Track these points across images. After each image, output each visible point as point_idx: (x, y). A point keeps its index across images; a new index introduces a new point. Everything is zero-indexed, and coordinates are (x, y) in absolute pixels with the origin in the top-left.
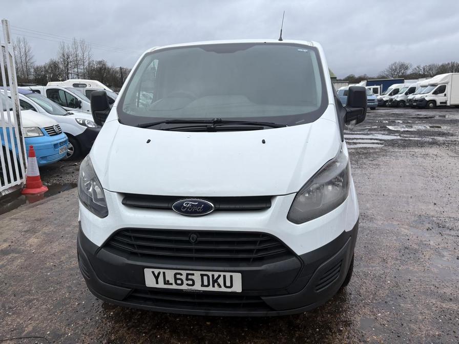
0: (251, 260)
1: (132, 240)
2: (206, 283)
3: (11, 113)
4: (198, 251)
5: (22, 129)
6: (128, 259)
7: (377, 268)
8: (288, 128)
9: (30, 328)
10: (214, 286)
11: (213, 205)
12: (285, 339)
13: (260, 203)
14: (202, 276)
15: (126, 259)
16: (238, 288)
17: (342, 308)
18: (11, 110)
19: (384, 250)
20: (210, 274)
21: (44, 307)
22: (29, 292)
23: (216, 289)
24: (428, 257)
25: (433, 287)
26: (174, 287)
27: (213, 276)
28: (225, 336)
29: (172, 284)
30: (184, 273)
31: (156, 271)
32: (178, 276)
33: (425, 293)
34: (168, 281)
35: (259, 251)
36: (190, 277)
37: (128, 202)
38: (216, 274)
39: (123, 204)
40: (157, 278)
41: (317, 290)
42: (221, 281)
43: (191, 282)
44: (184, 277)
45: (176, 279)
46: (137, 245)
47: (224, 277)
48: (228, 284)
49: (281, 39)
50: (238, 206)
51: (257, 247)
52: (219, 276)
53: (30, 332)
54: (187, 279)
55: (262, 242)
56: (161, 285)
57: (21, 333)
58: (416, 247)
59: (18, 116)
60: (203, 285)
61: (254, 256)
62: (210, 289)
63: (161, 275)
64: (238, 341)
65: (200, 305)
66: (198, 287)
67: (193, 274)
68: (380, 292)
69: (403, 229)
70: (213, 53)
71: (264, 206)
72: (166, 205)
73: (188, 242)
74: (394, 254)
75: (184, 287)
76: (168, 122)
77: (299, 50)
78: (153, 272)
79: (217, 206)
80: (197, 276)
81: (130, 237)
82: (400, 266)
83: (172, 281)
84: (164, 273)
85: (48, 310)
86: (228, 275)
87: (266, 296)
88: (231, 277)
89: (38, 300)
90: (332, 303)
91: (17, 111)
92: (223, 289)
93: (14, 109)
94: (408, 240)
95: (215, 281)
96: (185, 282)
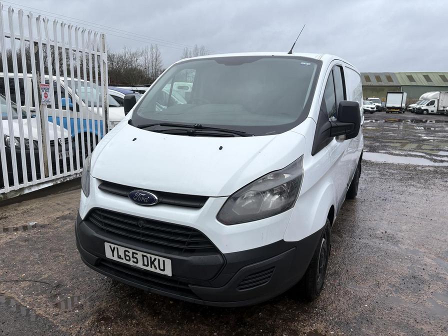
0: (183, 250)
1: (101, 218)
2: (146, 263)
3: (101, 109)
4: (144, 235)
5: (108, 122)
6: (96, 232)
7: (363, 289)
8: (253, 137)
9: (46, 276)
10: (151, 267)
11: (157, 198)
12: (227, 331)
13: (195, 202)
14: (143, 256)
15: (95, 232)
16: (168, 272)
17: (298, 317)
18: (101, 106)
19: (386, 275)
20: (149, 256)
21: (65, 262)
22: (61, 250)
23: (153, 270)
24: (432, 291)
25: (412, 320)
26: (124, 261)
27: (151, 257)
28: (178, 316)
29: (122, 259)
30: (131, 251)
31: (113, 246)
32: (127, 253)
33: (398, 324)
34: (120, 256)
35: (190, 243)
36: (135, 255)
37: (102, 187)
38: (153, 257)
39: (99, 188)
40: (113, 251)
41: (240, 289)
42: (156, 263)
43: (135, 260)
44: (130, 255)
45: (126, 256)
46: (104, 223)
47: (159, 260)
48: (162, 268)
49: (290, 53)
50: (177, 202)
51: (188, 240)
52: (155, 259)
53: (45, 278)
54: (133, 257)
55: (193, 236)
56: (116, 258)
57: (38, 278)
58: (426, 277)
59: (106, 112)
60: (144, 265)
61: (185, 247)
62: (149, 268)
63: (116, 249)
64: (185, 322)
65: (147, 281)
66: (140, 265)
67: (137, 254)
68: (350, 312)
69: (425, 258)
70: (223, 65)
71: (197, 204)
72: (125, 193)
73: (137, 226)
74: (394, 280)
75: (131, 263)
76: (162, 125)
77: (302, 63)
78: (110, 246)
79: (161, 200)
80: (139, 255)
81: (100, 215)
82: (391, 293)
83: (123, 256)
84: (117, 248)
85: (66, 265)
86: (162, 259)
87: (193, 285)
88: (164, 261)
89: (63, 256)
90: (292, 311)
91: (106, 108)
92: (158, 271)
93: (103, 106)
94: (424, 269)
95: (152, 263)
96: (132, 259)
